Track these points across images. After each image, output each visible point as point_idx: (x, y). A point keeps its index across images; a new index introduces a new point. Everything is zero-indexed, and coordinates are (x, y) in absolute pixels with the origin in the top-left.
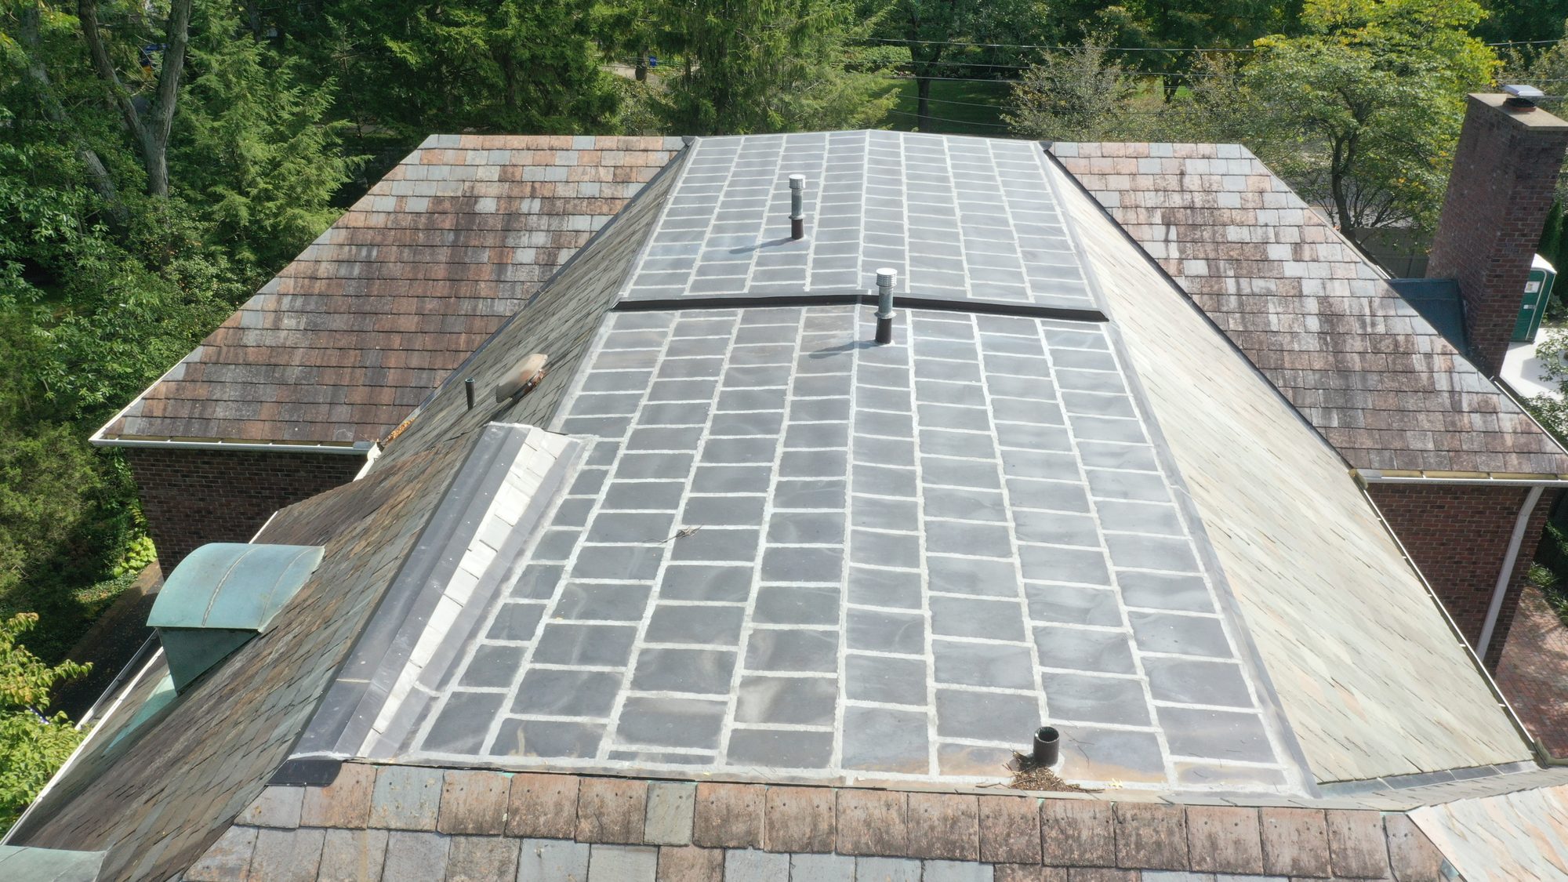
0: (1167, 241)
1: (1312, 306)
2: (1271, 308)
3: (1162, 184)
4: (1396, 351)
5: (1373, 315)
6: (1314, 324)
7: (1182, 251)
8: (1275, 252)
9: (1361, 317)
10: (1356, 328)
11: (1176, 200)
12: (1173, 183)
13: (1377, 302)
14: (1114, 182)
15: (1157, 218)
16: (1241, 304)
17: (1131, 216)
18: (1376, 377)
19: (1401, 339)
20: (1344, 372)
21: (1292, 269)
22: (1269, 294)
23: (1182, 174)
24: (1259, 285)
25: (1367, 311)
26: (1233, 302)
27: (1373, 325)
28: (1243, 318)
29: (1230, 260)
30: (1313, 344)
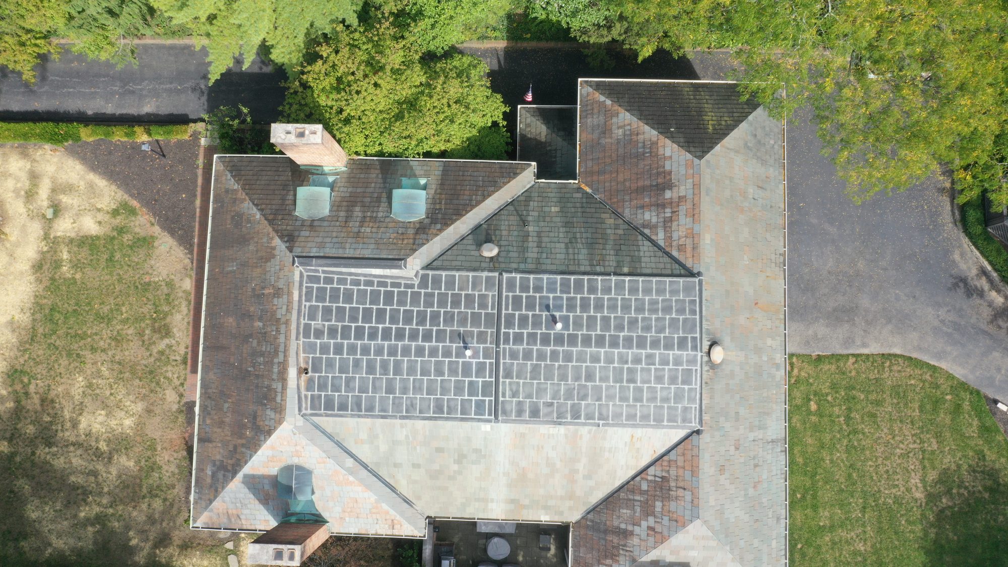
0: (655, 476)
1: (630, 528)
2: (628, 511)
3: (680, 479)
4: (613, 555)
5: (627, 551)
6: (623, 526)
7: (651, 481)
9: (625, 545)
10: (622, 543)
11: (673, 484)
12: (681, 484)
13: (632, 554)
14: (680, 459)
15: (664, 474)
16: (630, 500)
17: (665, 463)
18: (604, 543)
19: (617, 558)
20: (606, 532)
21: (644, 524)
22: (635, 512)
23: (684, 489)
24: (638, 509)
25: (628, 549)
26: (631, 497)
27: (623, 550)
28: (625, 499)
29: (647, 500)
30: (616, 523)
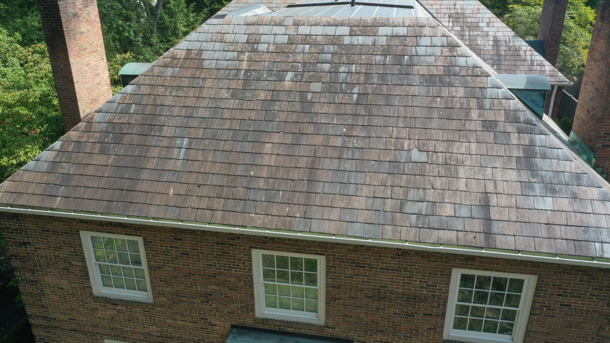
0: (449, 22)
1: (491, 38)
2: (479, 39)
3: (448, 7)
4: (515, 50)
5: (509, 41)
6: (491, 43)
7: (453, 24)
8: (481, 25)
9: (506, 41)
10: (504, 44)
11: (453, 11)
12: (452, 7)
13: (511, 37)
14: (434, 7)
15: (447, 16)
16: (470, 38)
17: (439, 15)
18: (508, 57)
19: (517, 47)
20: (499, 55)
21: (486, 29)
22: (478, 35)
23: (455, 5)
24: (475, 33)
25: (508, 40)
26: (467, 37)
27: (509, 43)
28: (470, 42)
29: (468, 27)
30: (490, 48)
